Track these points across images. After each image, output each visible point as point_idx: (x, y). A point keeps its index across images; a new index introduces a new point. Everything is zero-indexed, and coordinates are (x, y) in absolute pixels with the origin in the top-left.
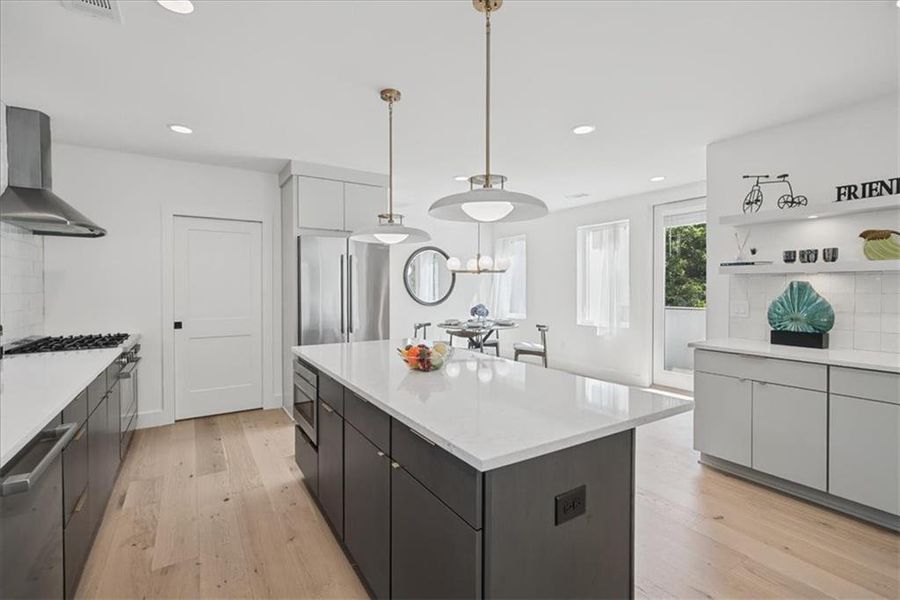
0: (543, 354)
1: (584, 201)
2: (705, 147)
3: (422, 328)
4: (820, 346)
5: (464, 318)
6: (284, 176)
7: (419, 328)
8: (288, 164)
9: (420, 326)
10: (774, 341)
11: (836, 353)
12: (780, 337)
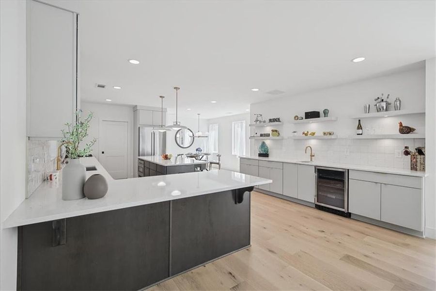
0: (218, 164)
1: (231, 114)
2: (249, 105)
3: (180, 156)
4: (268, 157)
5: (194, 152)
6: (135, 109)
7: (178, 155)
8: (136, 106)
9: (180, 155)
10: (259, 156)
11: (270, 158)
12: (260, 155)
